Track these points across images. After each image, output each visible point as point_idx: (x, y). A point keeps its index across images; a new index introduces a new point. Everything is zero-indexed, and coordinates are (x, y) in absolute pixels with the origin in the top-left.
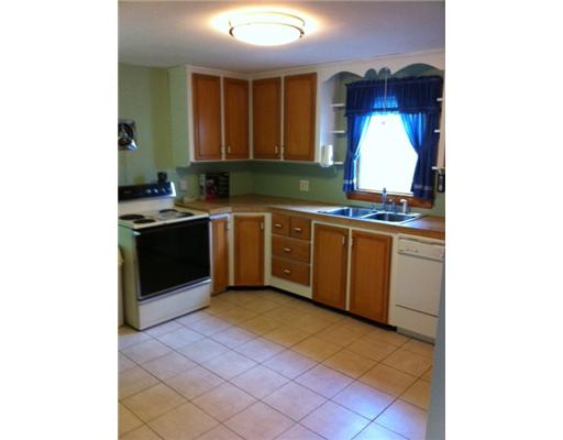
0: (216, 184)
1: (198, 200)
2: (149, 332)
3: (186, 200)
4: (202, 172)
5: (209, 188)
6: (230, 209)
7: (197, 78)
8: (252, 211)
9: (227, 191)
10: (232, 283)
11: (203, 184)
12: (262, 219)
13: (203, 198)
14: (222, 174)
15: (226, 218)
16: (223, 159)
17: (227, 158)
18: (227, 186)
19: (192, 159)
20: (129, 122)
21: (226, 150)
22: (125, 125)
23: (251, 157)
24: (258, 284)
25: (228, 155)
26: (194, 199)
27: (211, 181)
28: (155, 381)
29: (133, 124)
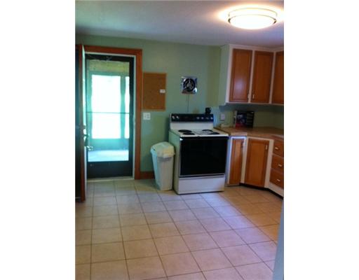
0: (244, 118)
1: (230, 127)
2: (182, 196)
3: (223, 126)
4: (236, 110)
5: (238, 120)
6: (246, 134)
7: (235, 51)
8: (261, 137)
9: (252, 123)
10: (243, 181)
11: (235, 117)
12: (267, 143)
13: (235, 126)
14: (249, 112)
15: (243, 139)
16: (249, 102)
17: (251, 101)
18: (252, 120)
19: (227, 101)
20: (194, 79)
21: (252, 96)
22: (192, 80)
23: (270, 102)
24: (260, 186)
25: (252, 100)
26: (228, 126)
27: (241, 116)
28: (170, 220)
29: (196, 80)
